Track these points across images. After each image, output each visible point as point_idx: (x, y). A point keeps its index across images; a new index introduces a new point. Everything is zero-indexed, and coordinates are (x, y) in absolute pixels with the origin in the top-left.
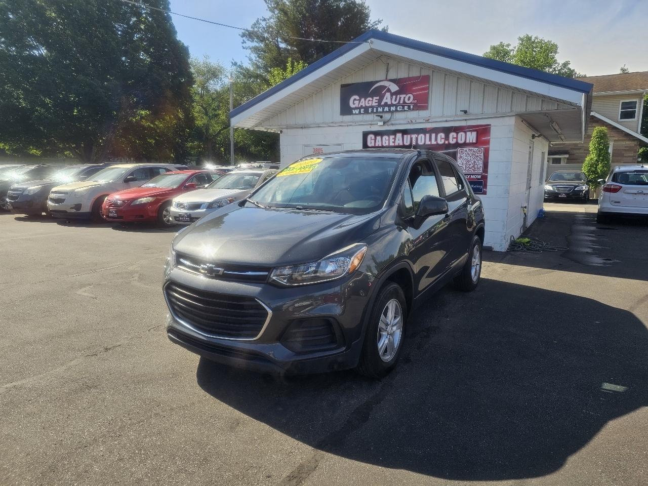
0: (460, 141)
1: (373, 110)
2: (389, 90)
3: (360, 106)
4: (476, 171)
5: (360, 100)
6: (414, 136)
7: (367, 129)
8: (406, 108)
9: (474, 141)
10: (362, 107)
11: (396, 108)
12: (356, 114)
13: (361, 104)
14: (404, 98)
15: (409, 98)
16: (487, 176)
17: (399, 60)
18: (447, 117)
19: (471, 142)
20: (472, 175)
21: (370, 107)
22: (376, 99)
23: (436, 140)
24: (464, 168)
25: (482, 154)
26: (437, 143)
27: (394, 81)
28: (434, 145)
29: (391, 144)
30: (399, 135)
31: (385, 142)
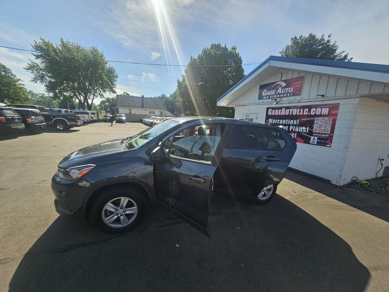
0: (317, 114)
1: (272, 96)
2: (281, 86)
4: (326, 133)
5: (267, 92)
6: (291, 110)
7: (269, 106)
8: (288, 95)
9: (327, 114)
10: (268, 95)
11: (284, 95)
12: (265, 99)
13: (267, 94)
14: (288, 90)
15: (291, 90)
16: (333, 136)
17: (288, 70)
18: (310, 99)
19: (324, 114)
20: (323, 134)
22: (274, 91)
23: (303, 112)
24: (318, 130)
25: (331, 122)
26: (303, 114)
27: (284, 81)
28: (301, 115)
29: (279, 114)
30: (284, 109)
31: (276, 113)
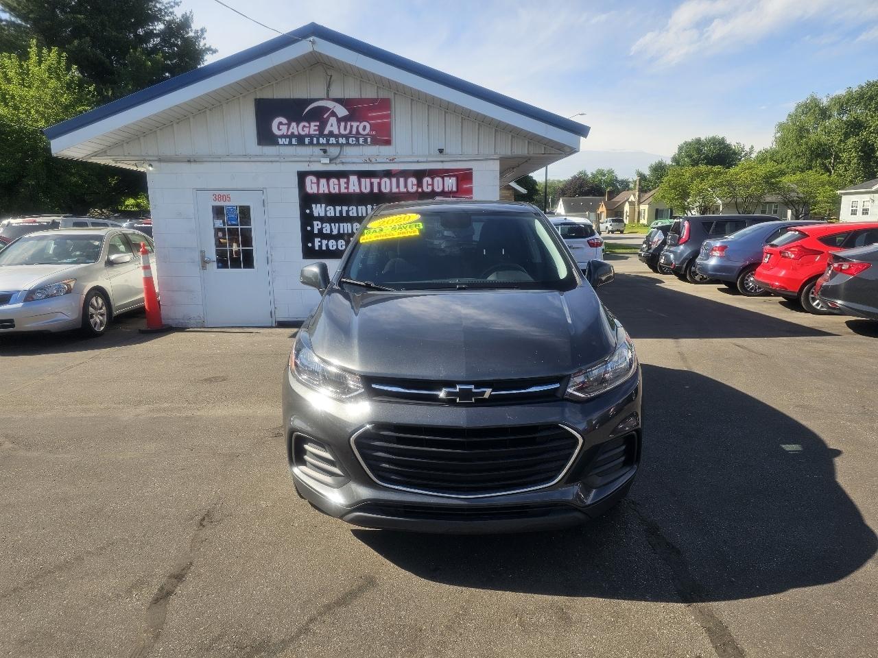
0: (436, 189)
1: (312, 140)
2: (334, 114)
3: (289, 133)
5: (289, 125)
6: (375, 181)
7: (304, 167)
8: (361, 140)
9: (454, 189)
10: (293, 136)
11: (347, 139)
12: (285, 145)
13: (291, 130)
14: (358, 126)
15: (364, 127)
17: (346, 73)
18: (417, 156)
19: (450, 189)
21: (306, 136)
22: (315, 126)
26: (407, 190)
27: (338, 101)
28: (403, 193)
29: (343, 190)
30: (353, 179)
31: (332, 187)
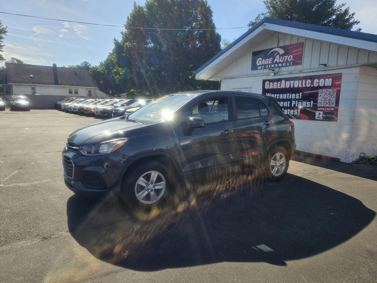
0: (321, 85)
1: (269, 66)
2: (279, 53)
3: (262, 64)
4: (331, 106)
5: (262, 61)
6: (292, 82)
7: (265, 78)
8: (288, 64)
9: (330, 85)
10: (263, 65)
11: (282, 64)
12: (260, 69)
13: (262, 63)
14: (287, 58)
15: (290, 58)
16: (338, 109)
17: (286, 35)
18: (313, 69)
19: (328, 85)
20: (328, 108)
21: (267, 64)
22: (271, 60)
23: (305, 84)
24: (323, 103)
25: (335, 94)
26: (306, 86)
27: (281, 47)
28: (304, 87)
29: (279, 87)
30: (283, 82)
31: (275, 86)
